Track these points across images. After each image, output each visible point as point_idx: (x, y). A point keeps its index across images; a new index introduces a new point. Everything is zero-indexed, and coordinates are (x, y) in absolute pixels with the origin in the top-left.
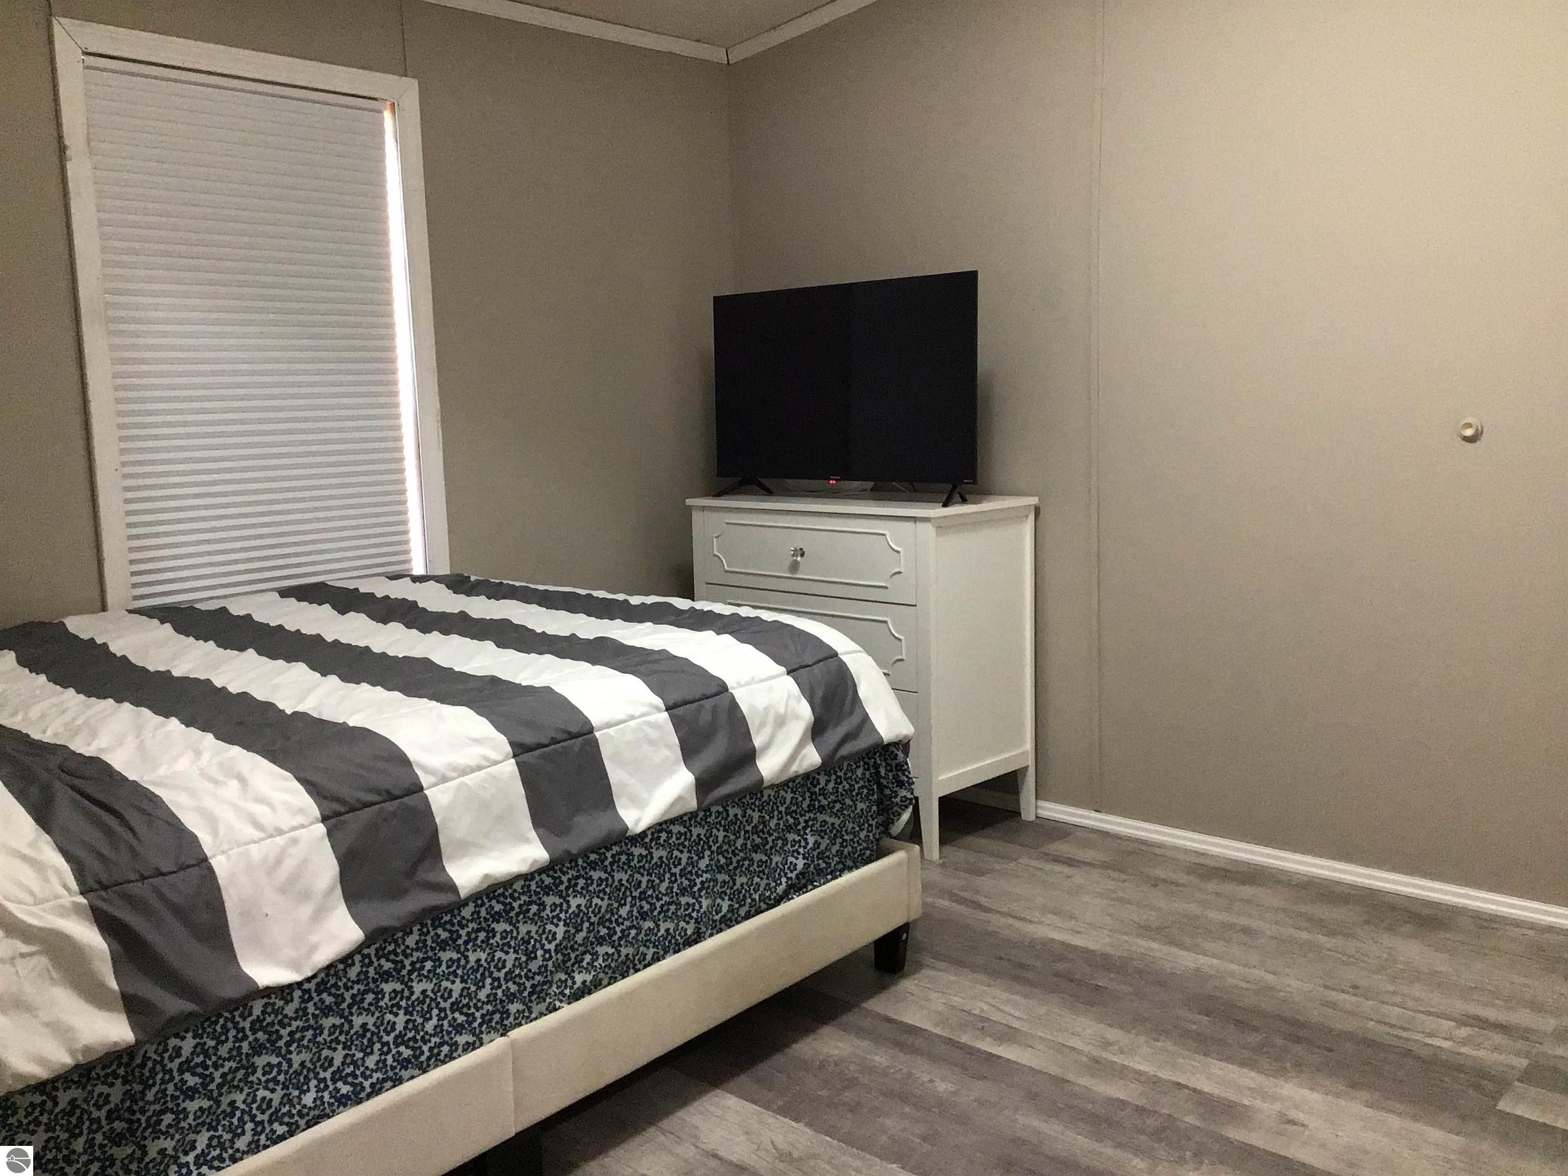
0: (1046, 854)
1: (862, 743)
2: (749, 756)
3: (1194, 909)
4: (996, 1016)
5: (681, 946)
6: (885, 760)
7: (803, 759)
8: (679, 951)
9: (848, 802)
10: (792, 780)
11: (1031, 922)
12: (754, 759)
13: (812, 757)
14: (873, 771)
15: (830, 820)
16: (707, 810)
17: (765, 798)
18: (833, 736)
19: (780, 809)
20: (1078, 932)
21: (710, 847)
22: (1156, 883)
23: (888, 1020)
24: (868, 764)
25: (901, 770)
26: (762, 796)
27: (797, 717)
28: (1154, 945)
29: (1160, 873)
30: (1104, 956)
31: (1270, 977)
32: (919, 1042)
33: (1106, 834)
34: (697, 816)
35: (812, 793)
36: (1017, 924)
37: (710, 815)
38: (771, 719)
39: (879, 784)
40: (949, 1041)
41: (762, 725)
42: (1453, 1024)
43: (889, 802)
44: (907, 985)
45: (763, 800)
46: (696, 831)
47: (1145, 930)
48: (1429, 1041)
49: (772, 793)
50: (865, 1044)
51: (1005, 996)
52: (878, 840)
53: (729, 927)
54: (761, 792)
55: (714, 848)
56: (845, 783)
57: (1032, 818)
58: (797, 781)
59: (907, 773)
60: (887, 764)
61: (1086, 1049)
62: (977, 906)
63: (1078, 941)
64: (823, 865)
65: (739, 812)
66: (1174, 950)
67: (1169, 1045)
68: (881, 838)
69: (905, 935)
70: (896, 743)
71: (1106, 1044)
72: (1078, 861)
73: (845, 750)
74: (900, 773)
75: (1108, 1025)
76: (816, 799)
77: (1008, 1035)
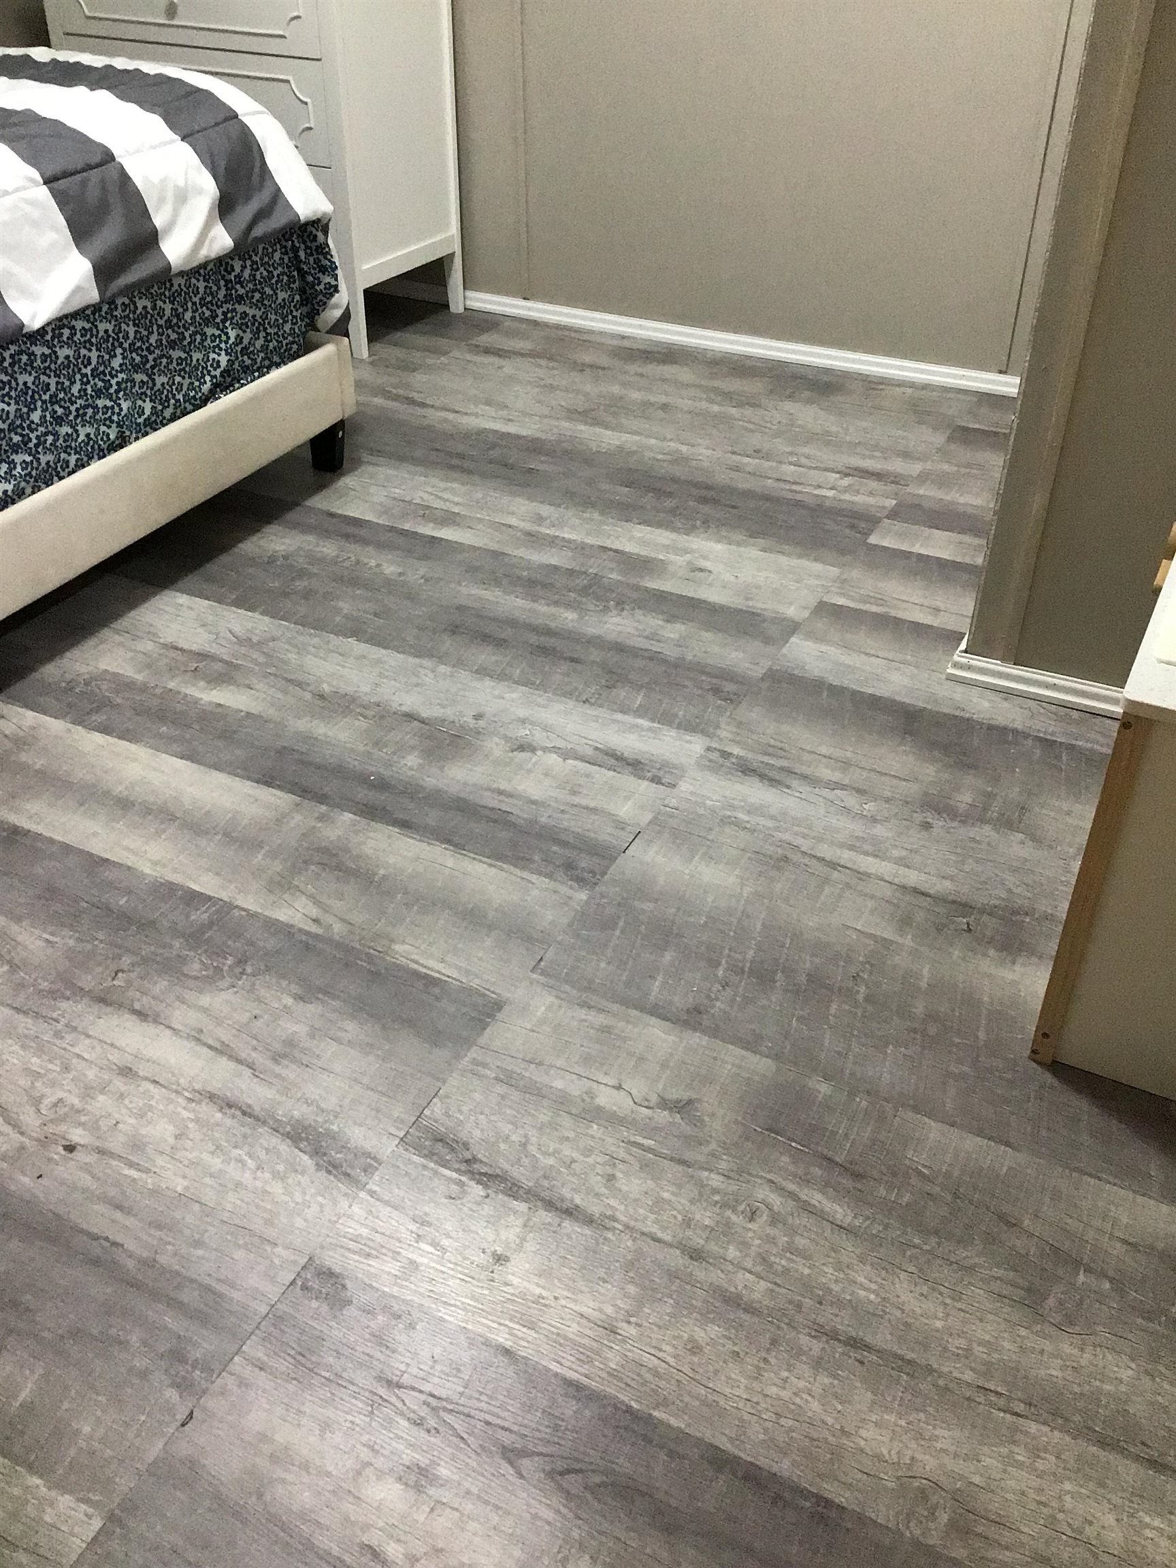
0: (477, 346)
1: (276, 222)
2: (149, 240)
3: (616, 389)
4: (438, 504)
5: (106, 452)
6: (304, 242)
7: (212, 241)
8: (104, 456)
9: (268, 291)
10: (204, 265)
11: (466, 414)
12: (157, 244)
13: (222, 240)
14: (291, 255)
15: (251, 312)
16: (111, 302)
17: (176, 287)
18: (244, 213)
19: (194, 299)
20: (510, 420)
21: (121, 345)
22: (582, 368)
23: (332, 515)
24: (285, 247)
25: (322, 253)
26: (172, 285)
27: (200, 192)
28: (582, 427)
29: (587, 358)
30: (535, 440)
31: (684, 449)
32: (363, 532)
33: (535, 323)
34: (100, 309)
35: (227, 282)
36: (451, 416)
37: (116, 308)
38: (170, 195)
39: (299, 270)
40: (392, 529)
41: (162, 200)
42: (838, 475)
43: (312, 291)
44: (348, 481)
45: (173, 289)
46: (102, 326)
47: (573, 414)
48: (816, 492)
49: (183, 282)
50: (311, 538)
51: (442, 485)
52: (304, 334)
53: (156, 430)
54: (170, 280)
55: (126, 345)
56: (262, 269)
57: (461, 310)
58: (209, 268)
59: (329, 257)
60: (307, 247)
61: (522, 525)
62: (411, 402)
63: (512, 429)
64: (248, 362)
65: (149, 305)
66: (598, 430)
67: (596, 516)
68: (307, 332)
69: (341, 433)
70: (314, 222)
71: (540, 519)
72: (509, 352)
73: (258, 231)
74: (321, 257)
75: (541, 502)
76: (233, 288)
77: (450, 519)
